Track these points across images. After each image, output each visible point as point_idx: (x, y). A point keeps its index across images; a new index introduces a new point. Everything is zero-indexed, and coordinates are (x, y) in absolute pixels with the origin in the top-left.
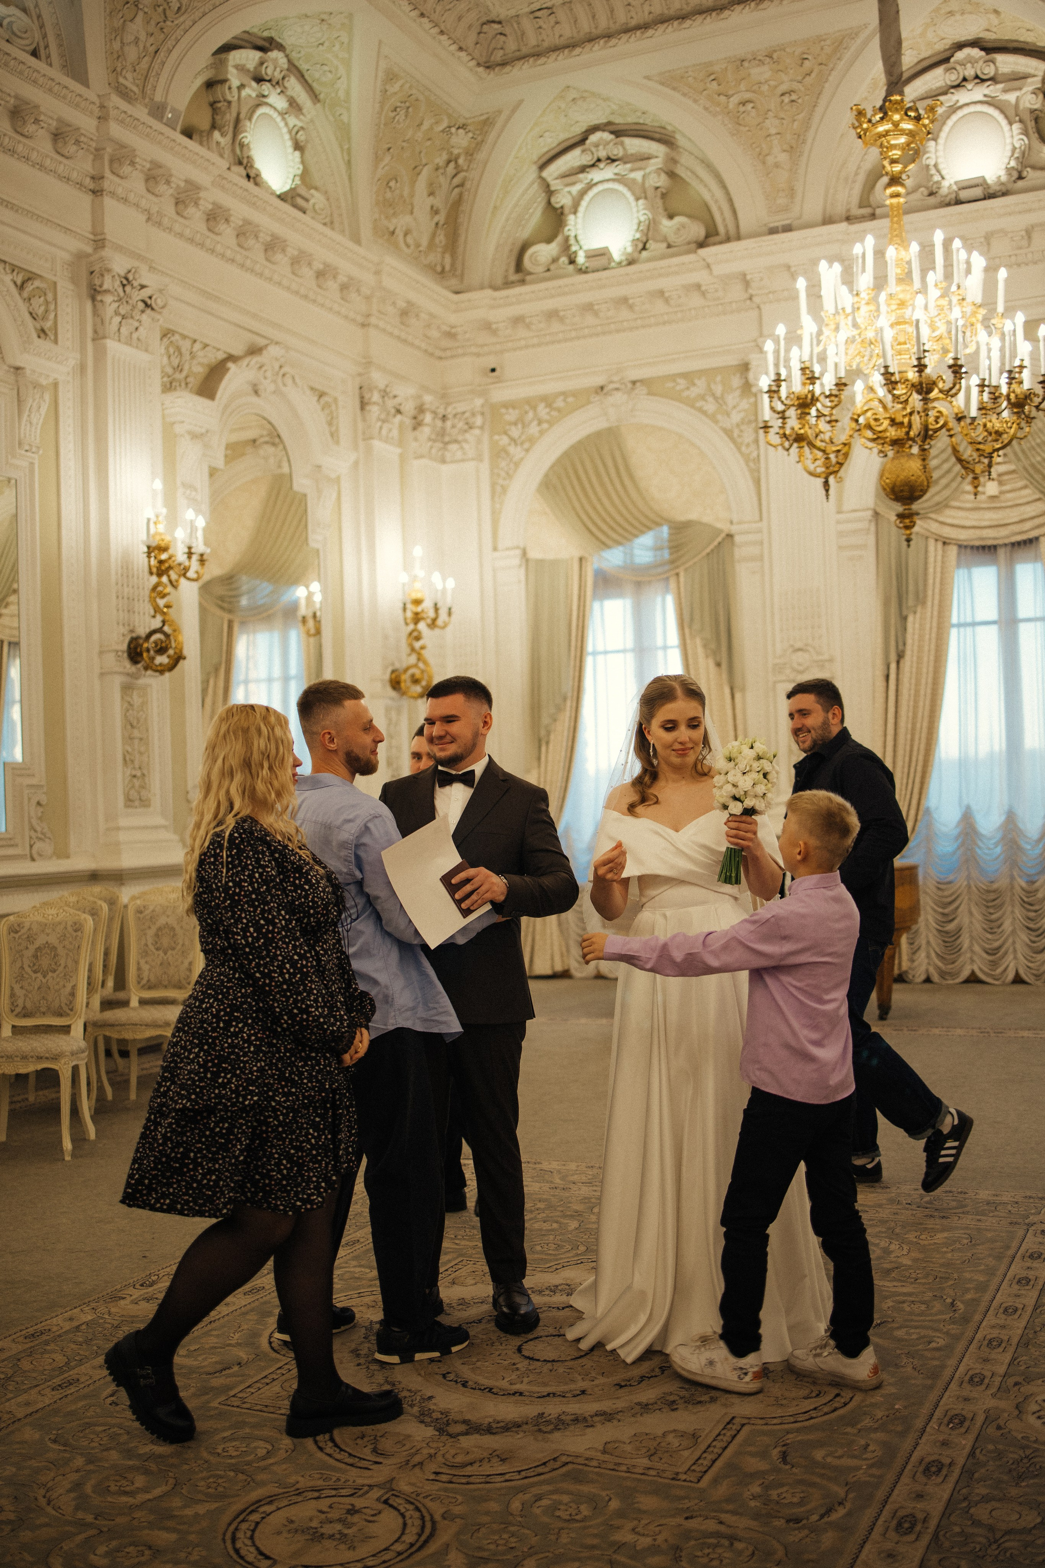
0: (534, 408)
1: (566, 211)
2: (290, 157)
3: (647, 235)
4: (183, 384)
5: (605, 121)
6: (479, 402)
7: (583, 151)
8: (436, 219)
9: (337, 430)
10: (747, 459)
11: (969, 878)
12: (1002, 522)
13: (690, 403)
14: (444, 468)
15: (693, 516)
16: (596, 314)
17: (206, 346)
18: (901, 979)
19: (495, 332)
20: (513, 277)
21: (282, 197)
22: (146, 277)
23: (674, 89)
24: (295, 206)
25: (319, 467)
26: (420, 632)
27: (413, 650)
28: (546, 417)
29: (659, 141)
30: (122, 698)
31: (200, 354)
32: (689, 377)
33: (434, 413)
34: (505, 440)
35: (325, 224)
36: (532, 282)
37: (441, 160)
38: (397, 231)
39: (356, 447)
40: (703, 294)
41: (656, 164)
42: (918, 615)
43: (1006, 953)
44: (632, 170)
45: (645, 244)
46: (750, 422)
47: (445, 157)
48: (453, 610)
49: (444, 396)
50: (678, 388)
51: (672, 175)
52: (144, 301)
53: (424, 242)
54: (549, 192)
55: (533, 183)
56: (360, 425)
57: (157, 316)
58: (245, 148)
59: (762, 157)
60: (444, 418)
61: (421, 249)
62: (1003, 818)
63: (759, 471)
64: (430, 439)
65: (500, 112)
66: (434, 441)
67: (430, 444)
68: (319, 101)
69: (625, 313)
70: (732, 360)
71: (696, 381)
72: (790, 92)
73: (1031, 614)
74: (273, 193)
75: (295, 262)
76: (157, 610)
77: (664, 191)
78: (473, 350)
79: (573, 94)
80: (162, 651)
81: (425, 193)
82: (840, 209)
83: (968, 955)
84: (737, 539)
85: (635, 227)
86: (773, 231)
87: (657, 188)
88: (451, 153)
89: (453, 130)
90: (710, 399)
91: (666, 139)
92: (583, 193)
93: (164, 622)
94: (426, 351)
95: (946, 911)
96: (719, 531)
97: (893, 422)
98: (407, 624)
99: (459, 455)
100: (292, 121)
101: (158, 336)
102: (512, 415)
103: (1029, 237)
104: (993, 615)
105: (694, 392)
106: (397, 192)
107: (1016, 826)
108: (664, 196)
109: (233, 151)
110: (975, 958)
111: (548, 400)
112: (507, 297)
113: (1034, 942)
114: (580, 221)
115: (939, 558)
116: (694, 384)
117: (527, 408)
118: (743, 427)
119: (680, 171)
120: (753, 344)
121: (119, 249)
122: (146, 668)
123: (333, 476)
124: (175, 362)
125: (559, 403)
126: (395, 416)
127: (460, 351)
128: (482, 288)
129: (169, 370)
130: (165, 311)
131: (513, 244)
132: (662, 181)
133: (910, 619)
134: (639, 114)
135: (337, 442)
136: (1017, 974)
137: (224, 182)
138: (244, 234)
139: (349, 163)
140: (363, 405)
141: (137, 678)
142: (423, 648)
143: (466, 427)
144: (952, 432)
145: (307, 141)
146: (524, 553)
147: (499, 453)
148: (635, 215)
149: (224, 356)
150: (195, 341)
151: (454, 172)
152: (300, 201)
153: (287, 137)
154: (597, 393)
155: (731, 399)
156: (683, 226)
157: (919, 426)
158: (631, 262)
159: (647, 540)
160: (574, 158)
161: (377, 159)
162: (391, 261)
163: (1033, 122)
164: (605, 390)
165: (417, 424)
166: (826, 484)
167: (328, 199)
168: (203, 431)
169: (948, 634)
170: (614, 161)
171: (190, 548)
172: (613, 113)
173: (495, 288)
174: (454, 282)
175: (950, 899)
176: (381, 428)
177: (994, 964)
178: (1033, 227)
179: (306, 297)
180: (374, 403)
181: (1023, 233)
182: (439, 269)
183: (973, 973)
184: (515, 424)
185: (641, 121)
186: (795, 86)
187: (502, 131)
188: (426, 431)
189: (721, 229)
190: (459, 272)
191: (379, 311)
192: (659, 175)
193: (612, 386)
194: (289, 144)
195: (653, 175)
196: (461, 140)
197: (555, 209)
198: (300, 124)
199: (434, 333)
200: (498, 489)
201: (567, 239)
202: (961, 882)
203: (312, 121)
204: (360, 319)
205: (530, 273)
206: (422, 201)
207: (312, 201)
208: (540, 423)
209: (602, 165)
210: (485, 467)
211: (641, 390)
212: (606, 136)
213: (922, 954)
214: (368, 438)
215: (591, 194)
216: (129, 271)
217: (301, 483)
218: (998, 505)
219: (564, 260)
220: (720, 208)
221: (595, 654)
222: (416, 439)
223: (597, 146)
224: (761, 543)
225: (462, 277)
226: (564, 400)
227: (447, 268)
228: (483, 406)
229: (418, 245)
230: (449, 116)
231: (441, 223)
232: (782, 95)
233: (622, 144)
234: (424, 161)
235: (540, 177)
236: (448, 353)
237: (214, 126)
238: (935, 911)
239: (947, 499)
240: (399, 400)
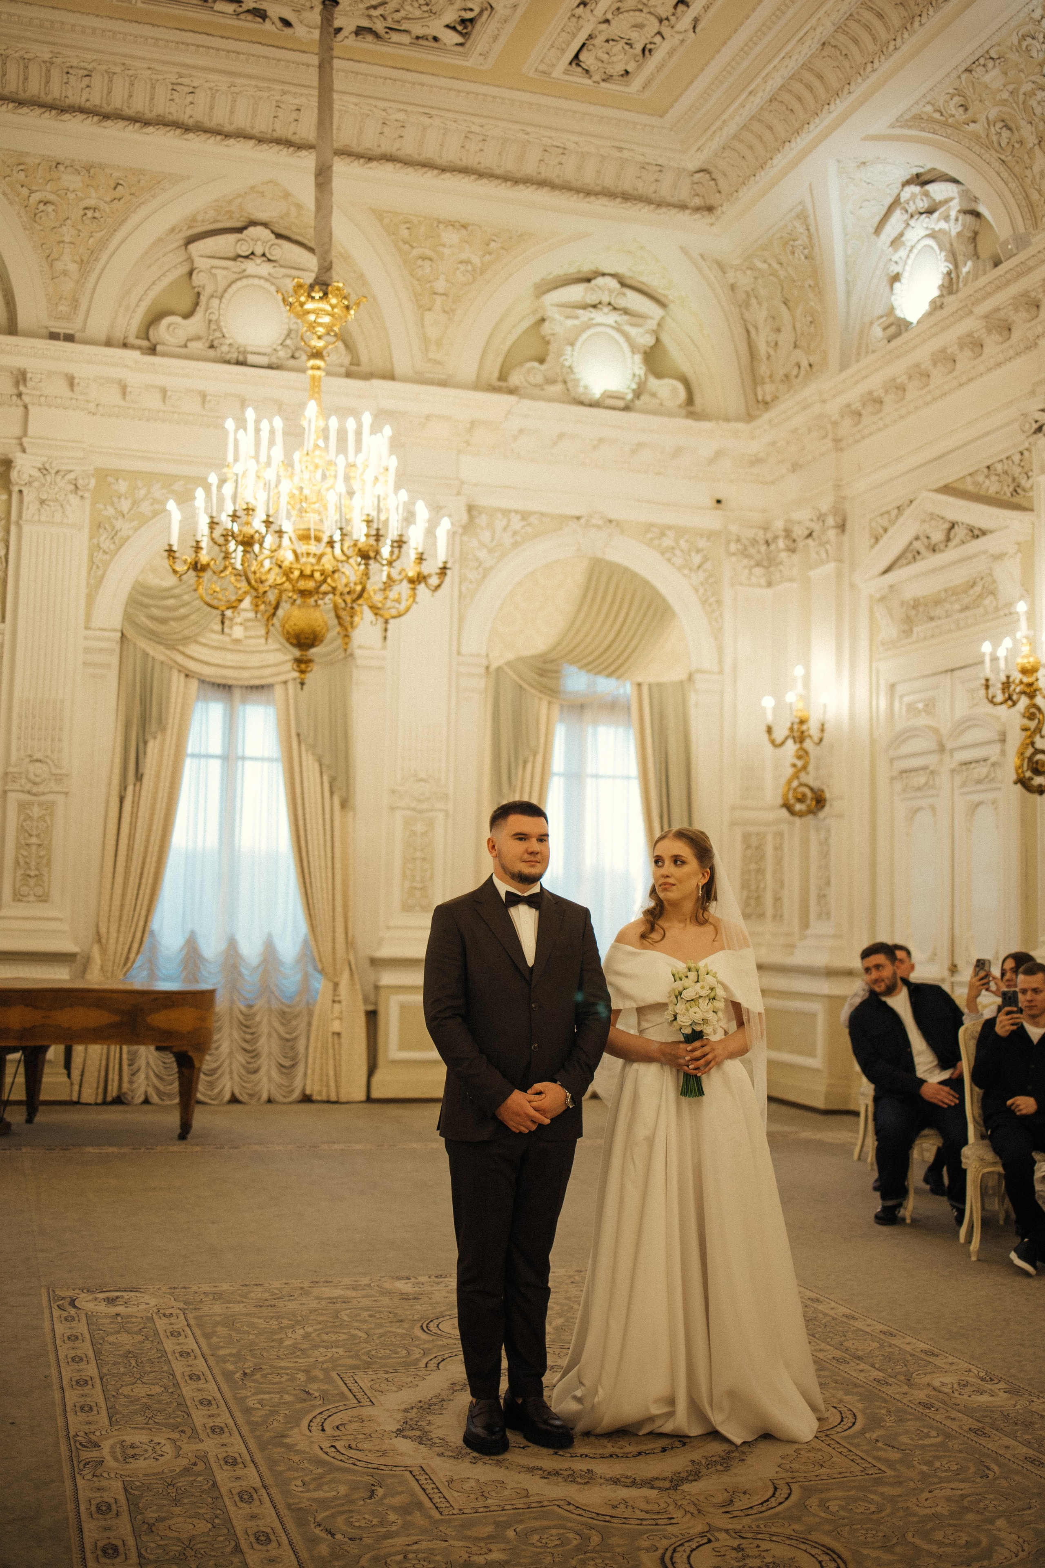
43: (222, 1074)
59: (50, 260)
62: (226, 944)
72: (95, 209)
82: (118, 334)
86: (55, 337)
104: (218, 750)
107: (236, 951)
113: (249, 1063)
115: (181, 689)
120: (15, 441)
133: (151, 744)
169: (183, 764)
177: (211, 1085)
186: (102, 205)
213: (141, 1076)
218: (239, 648)
232: (86, 208)
239: (197, 634)
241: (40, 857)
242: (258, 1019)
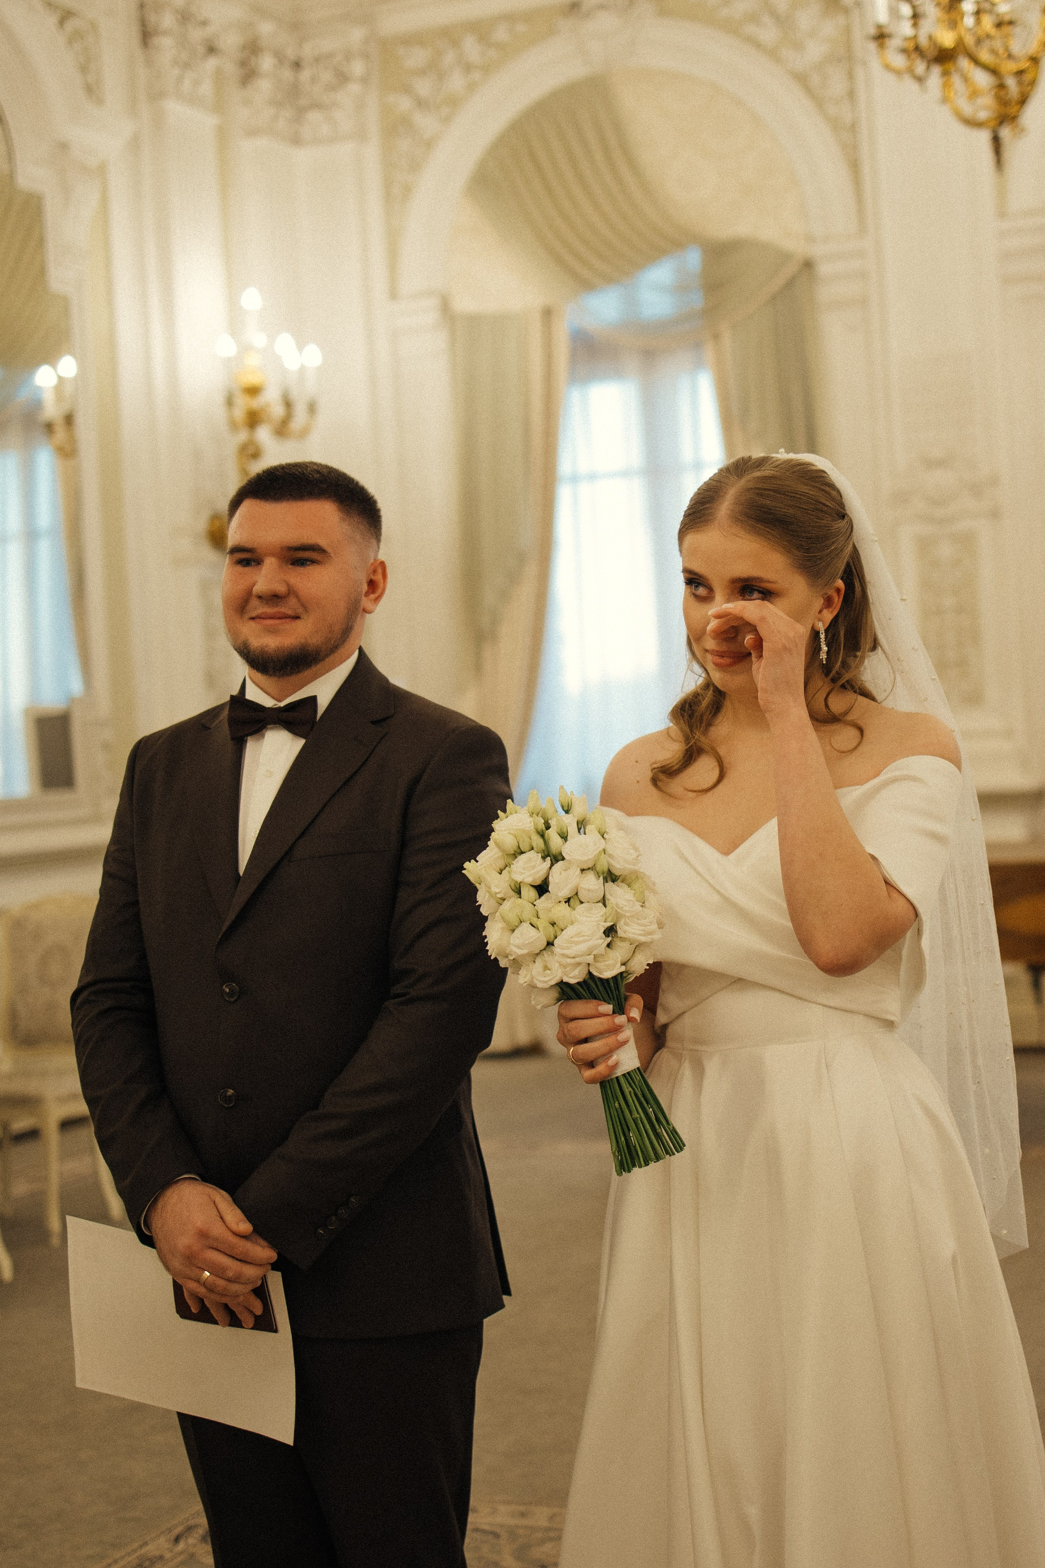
0: (456, 43)
6: (358, 35)
9: (98, 81)
10: (835, 126)
14: (303, 157)
15: (742, 231)
25: (64, 145)
26: (259, 446)
28: (481, 60)
33: (280, 55)
34: (405, 102)
39: (134, 112)
48: (318, 405)
49: (297, 25)
56: (141, 70)
60: (297, 65)
63: (855, 147)
64: (273, 103)
66: (281, 105)
67: (274, 109)
90: (768, 19)
96: (789, 257)
98: (235, 430)
99: (325, 130)
102: (417, 57)
105: (740, 8)
111: (480, 29)
117: (444, 43)
118: (827, 69)
123: (92, 162)
125: (501, 34)
126: (205, 58)
135: (100, 102)
140: (146, 35)
143: (336, 81)
146: (445, 307)
147: (395, 127)
154: (564, 15)
159: (661, 273)
164: (582, 10)
165: (249, 74)
166: (998, 142)
176: (180, 78)
184: (425, 72)
188: (264, 86)
200: (397, 190)
208: (468, 68)
210: (372, 152)
214: (156, 96)
217: (32, 176)
221: (573, 479)
222: (247, 102)
226: (510, 29)
228: (366, 42)
240: (209, 30)
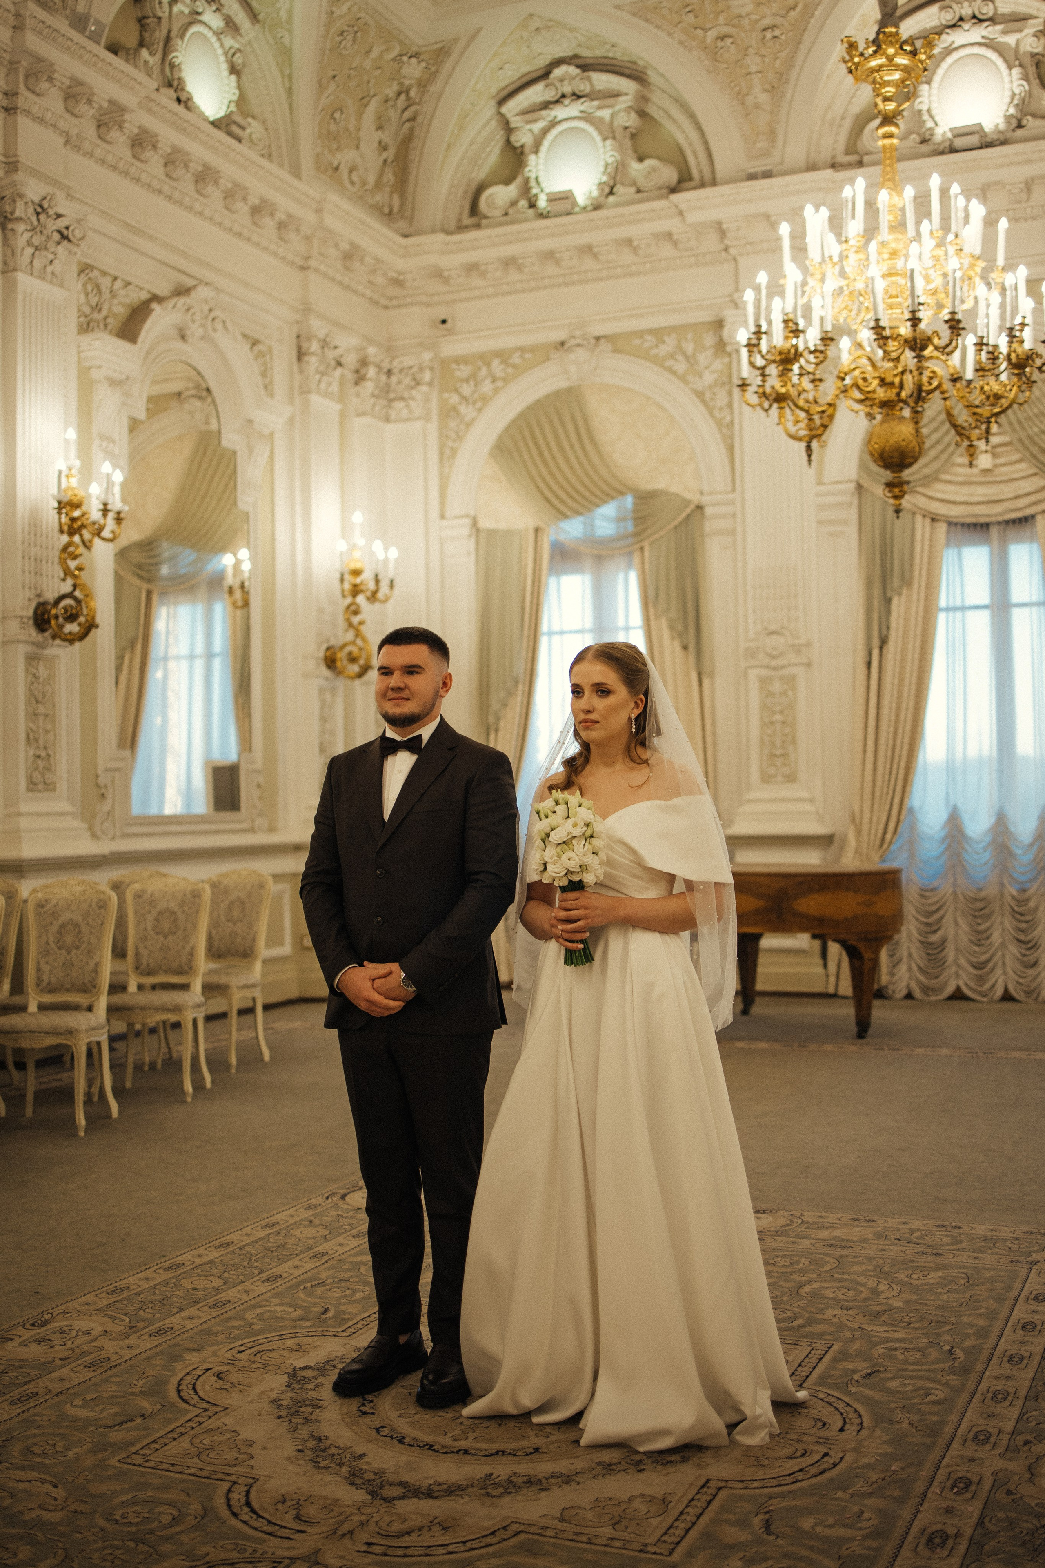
0: (488, 364)
1: (527, 150)
2: (226, 81)
3: (614, 178)
4: (102, 325)
5: (571, 54)
6: (427, 356)
7: (547, 86)
8: (385, 155)
9: (271, 382)
10: (719, 424)
11: (955, 884)
12: (996, 498)
13: (658, 362)
14: (389, 427)
15: (660, 484)
16: (558, 262)
17: (128, 284)
18: (880, 994)
19: (446, 280)
20: (467, 221)
21: (215, 124)
22: (62, 205)
23: (646, 20)
24: (230, 134)
25: (250, 422)
26: (358, 606)
27: (350, 625)
28: (502, 374)
29: (629, 76)
30: (27, 670)
31: (122, 292)
32: (658, 333)
33: (379, 367)
34: (455, 398)
35: (263, 156)
36: (488, 226)
37: (391, 91)
38: (342, 167)
39: (291, 402)
40: (675, 244)
41: (624, 102)
42: (903, 597)
43: (994, 967)
44: (599, 108)
45: (612, 188)
46: (723, 384)
47: (395, 87)
48: (395, 583)
49: (390, 349)
50: (647, 345)
51: (642, 114)
52: (59, 232)
53: (371, 179)
54: (508, 129)
55: (490, 120)
56: (297, 377)
57: (75, 249)
58: (176, 69)
59: (741, 97)
60: (389, 373)
61: (367, 187)
62: (993, 820)
63: (732, 437)
64: (373, 396)
65: (456, 40)
66: (377, 397)
67: (373, 400)
68: (258, 21)
69: (589, 263)
70: (705, 316)
71: (666, 338)
72: (772, 27)
73: (1026, 599)
74: (206, 119)
75: (229, 195)
76: (67, 572)
77: (634, 131)
78: (423, 299)
79: (536, 23)
80: (71, 617)
81: (373, 128)
82: (825, 155)
83: (954, 969)
84: (708, 511)
85: (602, 169)
86: (752, 177)
87: (626, 128)
88: (402, 84)
89: (405, 58)
90: (680, 358)
91: (637, 75)
92: (545, 131)
93: (75, 586)
94: (370, 299)
95: (930, 920)
96: (689, 502)
97: (883, 382)
98: (344, 596)
99: (405, 413)
100: (229, 42)
101: (75, 270)
102: (464, 371)
103: (1029, 190)
104: (985, 599)
105: (664, 350)
106: (343, 124)
107: (1006, 828)
108: (633, 136)
109: (163, 71)
110: (961, 972)
111: (503, 355)
112: (461, 242)
113: (1024, 956)
114: (541, 161)
115: (927, 536)
116: (663, 342)
117: (480, 363)
118: (716, 390)
119: (651, 110)
120: (727, 299)
121: (34, 173)
122: (54, 637)
123: (266, 431)
124: (94, 301)
125: (516, 359)
126: (335, 368)
127: (408, 300)
128: (433, 231)
129: (87, 310)
130: (83, 243)
131: (468, 185)
132: (632, 120)
133: (895, 601)
134: (608, 47)
135: (271, 395)
136: (1006, 990)
137: (152, 104)
138: (173, 163)
139: (290, 91)
140: (301, 355)
141: (43, 648)
142: (361, 623)
143: (413, 383)
144: (946, 395)
145: (244, 65)
146: (474, 522)
147: (448, 413)
148: (602, 157)
149: (148, 296)
150: (116, 279)
151: (405, 105)
152: (235, 129)
153: (222, 59)
154: (556, 349)
155: (704, 358)
156: (654, 169)
157: (911, 386)
158: (597, 207)
159: (609, 510)
160: (536, 93)
161: (321, 87)
162: (334, 198)
163: (1034, 67)
164: (566, 346)
165: (359, 378)
166: (809, 449)
167: (266, 129)
168: (123, 377)
169: (936, 618)
170: (579, 97)
171: (105, 504)
172: (580, 46)
173: (448, 233)
174: (402, 225)
175: (934, 908)
176: (320, 381)
177: (981, 979)
178: (1033, 179)
179: (239, 235)
180: (313, 354)
181: (1022, 186)
182: (386, 210)
183: (958, 989)
184: (467, 380)
185: (611, 55)
186: (778, 20)
187: (459, 60)
188: (369, 386)
189: (695, 174)
190: (408, 213)
191: (320, 254)
192: (629, 113)
193: (573, 342)
194: (225, 66)
195: (623, 115)
196: (413, 70)
197: (515, 148)
198: (237, 46)
199: (380, 280)
200: (447, 451)
201: (527, 180)
202: (946, 888)
203: (250, 43)
204: (298, 261)
205: (486, 217)
206: (370, 137)
207: (248, 131)
208: (494, 380)
209: (566, 101)
210: (433, 427)
211: (604, 345)
212: (572, 70)
213: (903, 968)
214: (305, 392)
215: (554, 132)
216: (44, 198)
217: (231, 439)
218: (991, 479)
219: (523, 203)
220: (694, 152)
221: (550, 634)
222: (358, 395)
223: (561, 80)
224: (734, 516)
225: (411, 220)
226: (521, 356)
227: (396, 209)
228: (431, 360)
229: (364, 184)
230: (401, 42)
231: (390, 160)
232: (764, 30)
233: (589, 79)
234: (372, 92)
235: (499, 113)
236: (395, 302)
237: (141, 44)
238: (917, 919)
239: (937, 471)
240: (339, 351)
241: (786, 735)
242: (1032, 904)
